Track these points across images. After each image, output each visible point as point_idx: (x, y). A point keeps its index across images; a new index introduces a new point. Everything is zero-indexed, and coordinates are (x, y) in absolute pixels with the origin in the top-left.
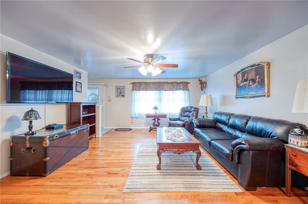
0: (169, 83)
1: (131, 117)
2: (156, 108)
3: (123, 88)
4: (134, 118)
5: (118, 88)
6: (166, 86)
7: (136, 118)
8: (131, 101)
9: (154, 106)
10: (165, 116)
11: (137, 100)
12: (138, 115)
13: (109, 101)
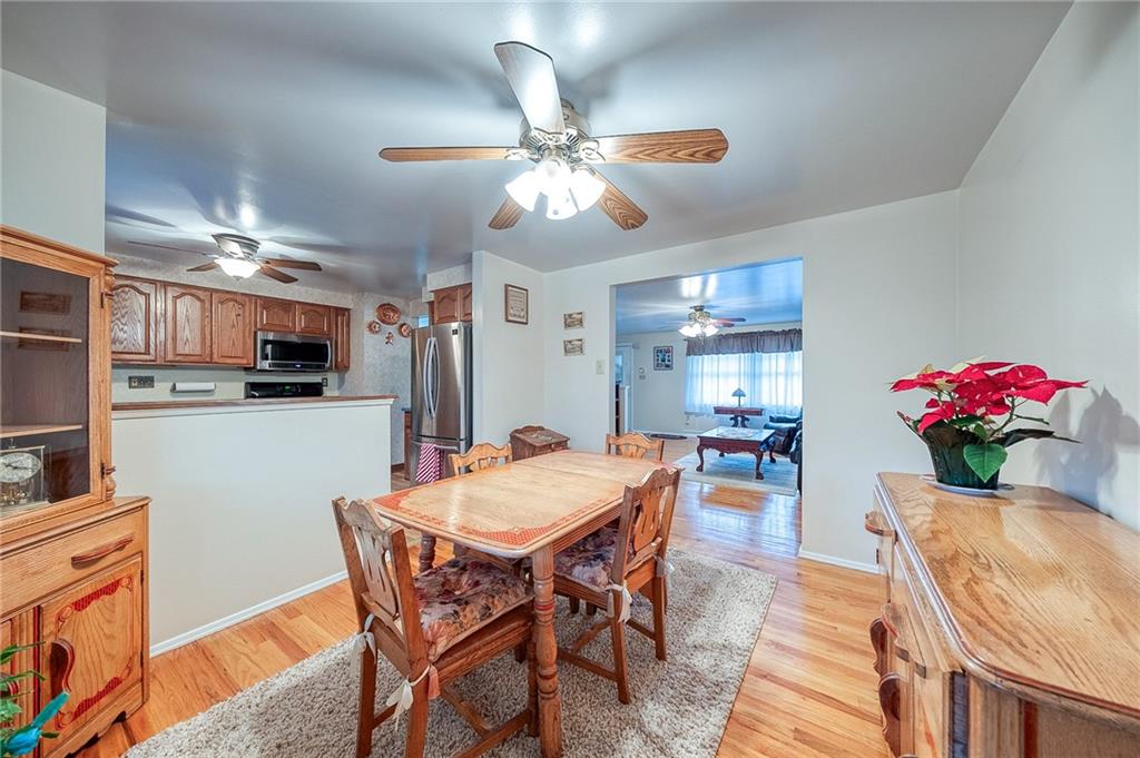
0: (777, 333)
1: (686, 413)
2: (739, 394)
3: (668, 351)
4: (691, 414)
5: (658, 351)
6: (767, 340)
7: (697, 415)
8: (685, 379)
9: (736, 389)
10: (759, 412)
11: (697, 375)
12: (701, 408)
13: (642, 377)
